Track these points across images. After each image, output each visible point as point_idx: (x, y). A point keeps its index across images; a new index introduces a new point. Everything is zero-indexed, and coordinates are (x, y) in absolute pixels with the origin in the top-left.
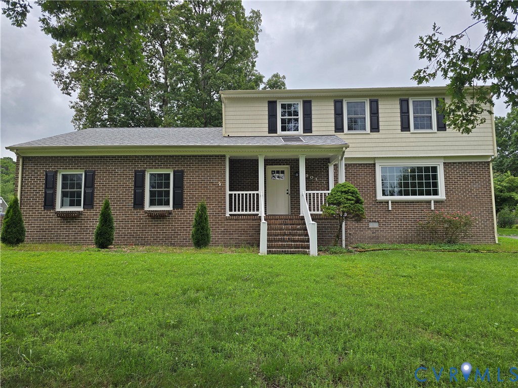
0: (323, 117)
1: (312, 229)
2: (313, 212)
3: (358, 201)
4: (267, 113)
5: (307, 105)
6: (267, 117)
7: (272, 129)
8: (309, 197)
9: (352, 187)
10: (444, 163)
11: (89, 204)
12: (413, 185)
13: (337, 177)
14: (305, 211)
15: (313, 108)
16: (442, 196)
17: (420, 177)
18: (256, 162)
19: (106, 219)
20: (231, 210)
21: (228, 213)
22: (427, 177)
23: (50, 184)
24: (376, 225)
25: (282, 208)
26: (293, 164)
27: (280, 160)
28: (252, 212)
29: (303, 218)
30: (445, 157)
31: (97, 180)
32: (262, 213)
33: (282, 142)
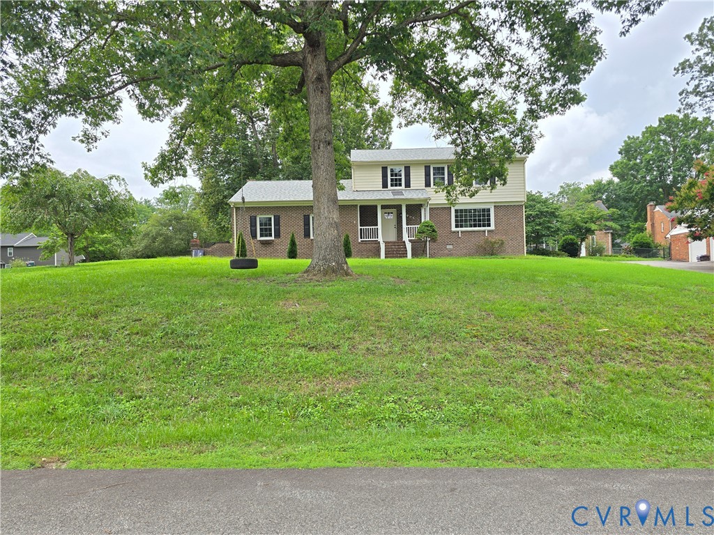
0: (418, 177)
1: (409, 246)
2: (410, 238)
3: (434, 231)
4: (381, 175)
5: (407, 169)
6: (381, 178)
7: (385, 185)
8: (408, 230)
9: (432, 223)
10: (495, 206)
11: (278, 235)
12: (479, 220)
13: (425, 216)
14: (406, 238)
15: (411, 171)
16: (492, 227)
17: (479, 216)
18: (376, 206)
19: (293, 243)
20: (361, 238)
21: (360, 240)
22: (484, 215)
23: (253, 225)
24: (451, 247)
25: (392, 237)
26: (399, 208)
27: (390, 205)
28: (374, 239)
29: (404, 242)
30: (495, 202)
31: (281, 221)
32: (380, 239)
33: (391, 197)
